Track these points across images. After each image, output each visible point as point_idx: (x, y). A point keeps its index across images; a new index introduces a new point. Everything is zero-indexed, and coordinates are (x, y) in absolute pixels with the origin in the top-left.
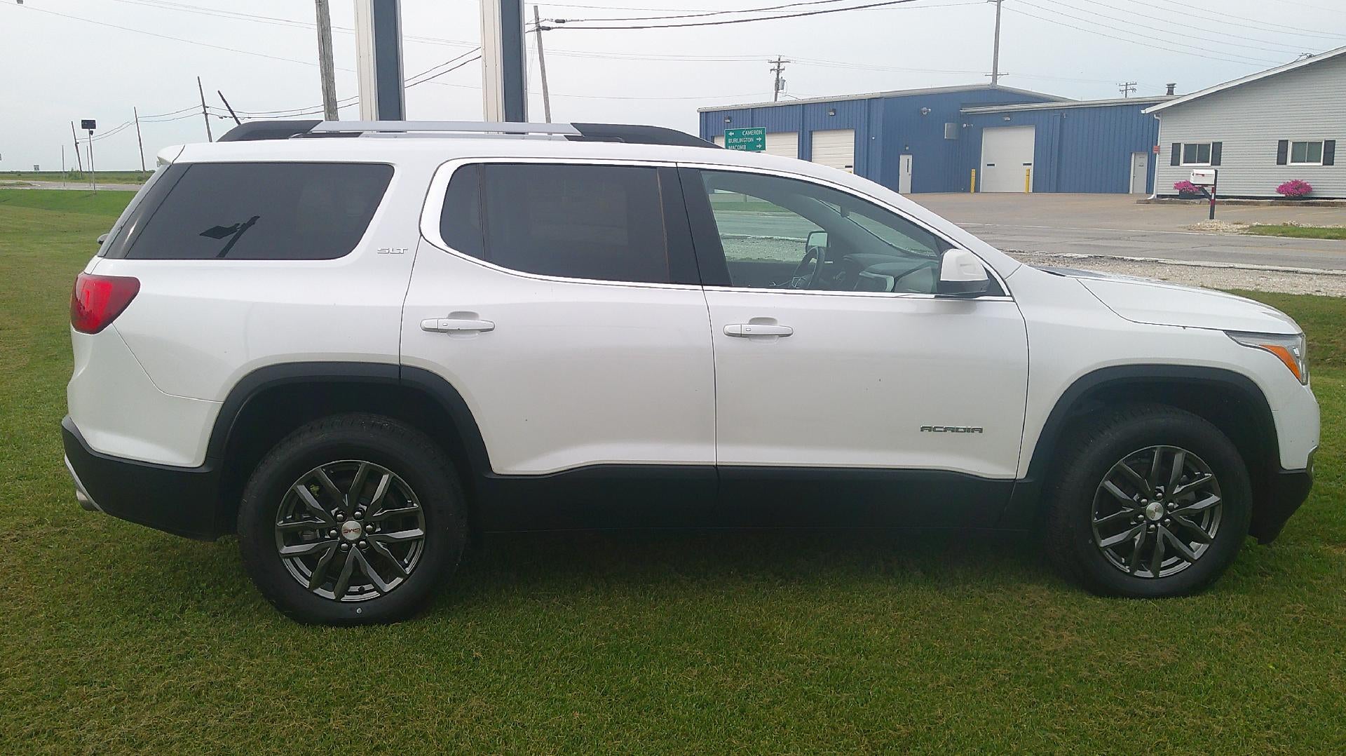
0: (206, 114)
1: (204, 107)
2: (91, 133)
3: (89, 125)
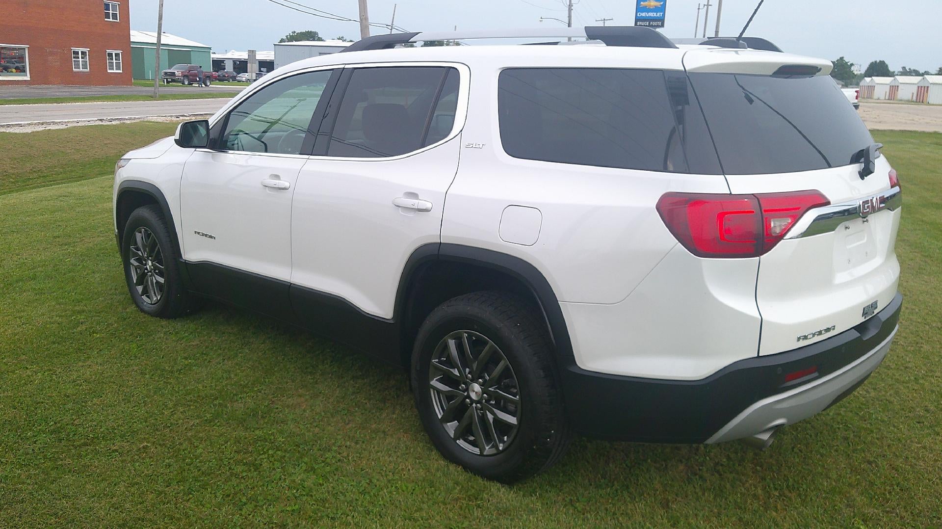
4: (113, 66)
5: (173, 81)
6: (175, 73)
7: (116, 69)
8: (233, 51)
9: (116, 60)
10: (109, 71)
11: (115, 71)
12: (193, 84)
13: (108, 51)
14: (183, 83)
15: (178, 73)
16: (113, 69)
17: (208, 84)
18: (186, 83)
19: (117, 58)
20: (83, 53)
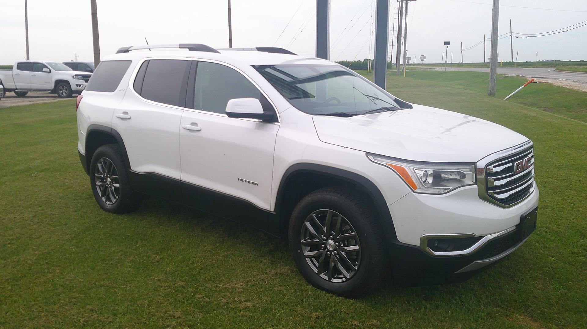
0: (511, 36)
1: (511, 33)
2: (447, 47)
3: (447, 43)
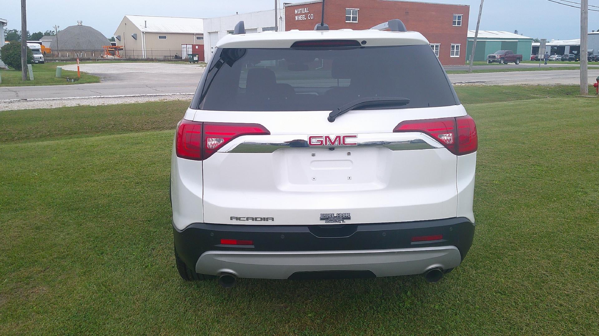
4: (454, 53)
5: (493, 61)
6: (495, 56)
7: (456, 55)
8: (553, 40)
9: (456, 49)
10: (451, 56)
11: (455, 56)
12: (508, 63)
13: (452, 44)
14: (500, 63)
15: (497, 56)
16: (454, 55)
17: (518, 62)
18: (502, 62)
19: (457, 48)
20: (436, 46)
